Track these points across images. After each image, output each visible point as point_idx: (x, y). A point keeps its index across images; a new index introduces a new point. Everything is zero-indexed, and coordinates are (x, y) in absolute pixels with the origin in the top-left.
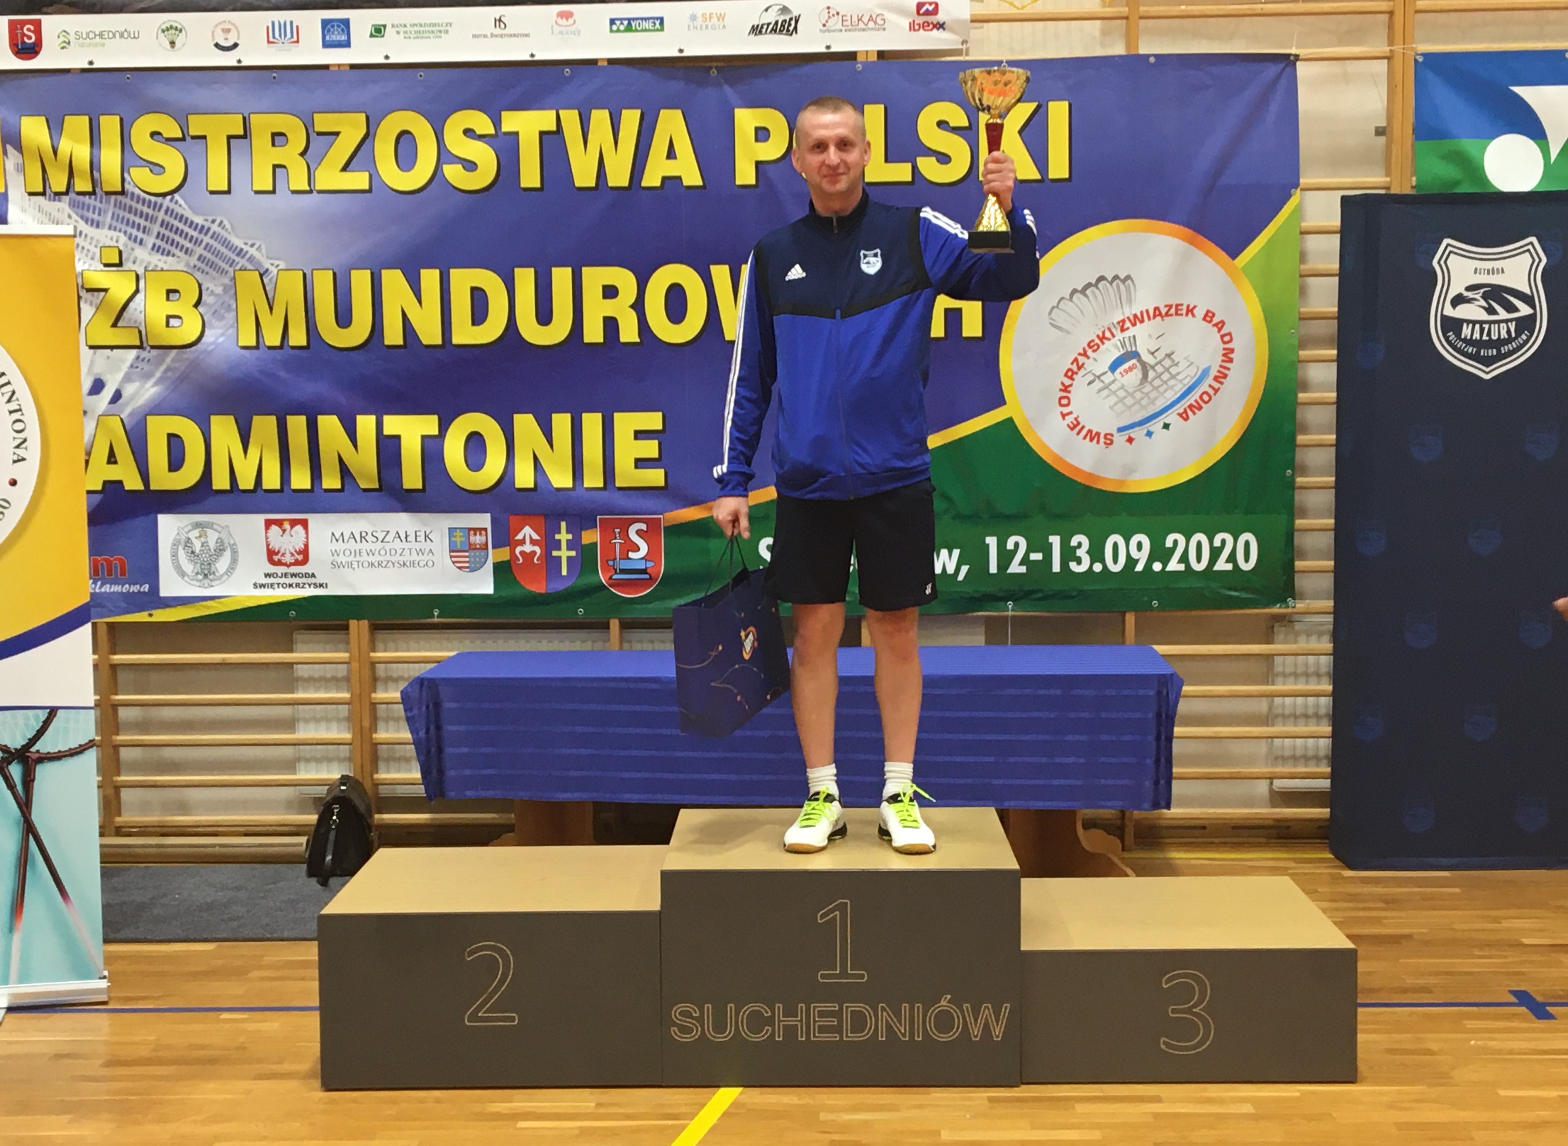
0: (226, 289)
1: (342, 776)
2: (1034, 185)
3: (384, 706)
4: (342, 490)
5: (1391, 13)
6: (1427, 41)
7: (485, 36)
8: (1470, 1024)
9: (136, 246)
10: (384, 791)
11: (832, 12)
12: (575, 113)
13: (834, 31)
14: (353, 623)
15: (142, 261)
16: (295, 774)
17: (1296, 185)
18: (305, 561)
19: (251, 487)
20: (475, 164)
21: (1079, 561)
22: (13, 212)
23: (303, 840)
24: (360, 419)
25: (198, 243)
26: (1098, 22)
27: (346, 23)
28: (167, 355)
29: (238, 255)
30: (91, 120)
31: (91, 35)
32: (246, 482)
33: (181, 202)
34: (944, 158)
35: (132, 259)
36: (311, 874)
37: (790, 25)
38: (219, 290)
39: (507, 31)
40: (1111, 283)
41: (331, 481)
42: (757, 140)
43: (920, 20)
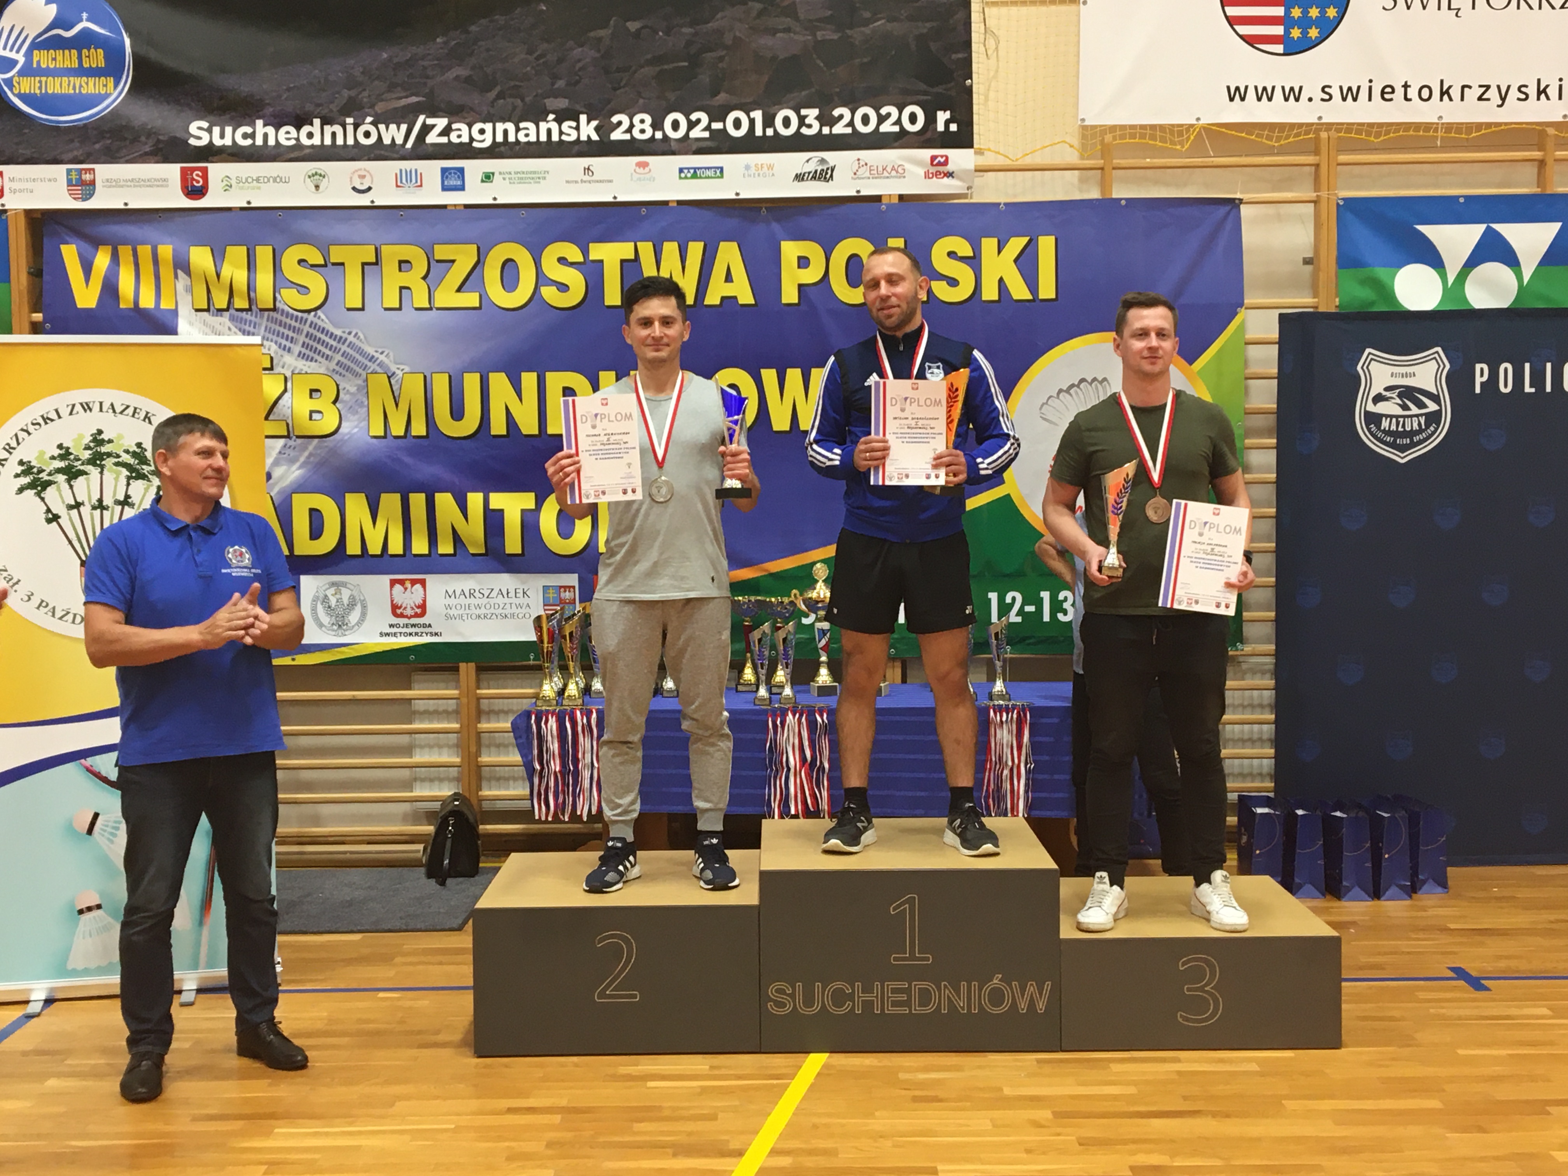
0: (359, 389)
1: (455, 794)
2: (1028, 304)
3: (487, 734)
4: (454, 555)
5: (1317, 166)
6: (1349, 188)
7: (576, 182)
8: (1422, 995)
9: (285, 353)
10: (486, 805)
11: (862, 163)
12: (650, 244)
13: (863, 178)
14: (463, 666)
15: (290, 365)
16: (412, 791)
17: (1241, 305)
18: (423, 614)
19: (379, 553)
20: (567, 286)
21: (1065, 613)
22: (183, 325)
23: (420, 847)
24: (470, 496)
25: (336, 350)
26: (1076, 172)
27: (461, 170)
28: (310, 444)
29: (370, 360)
30: (248, 250)
31: (250, 180)
32: (375, 548)
33: (323, 317)
34: (953, 282)
35: (281, 364)
36: (429, 875)
37: (827, 173)
38: (353, 389)
39: (594, 178)
40: (1091, 384)
41: (445, 547)
42: (799, 267)
43: (933, 170)
